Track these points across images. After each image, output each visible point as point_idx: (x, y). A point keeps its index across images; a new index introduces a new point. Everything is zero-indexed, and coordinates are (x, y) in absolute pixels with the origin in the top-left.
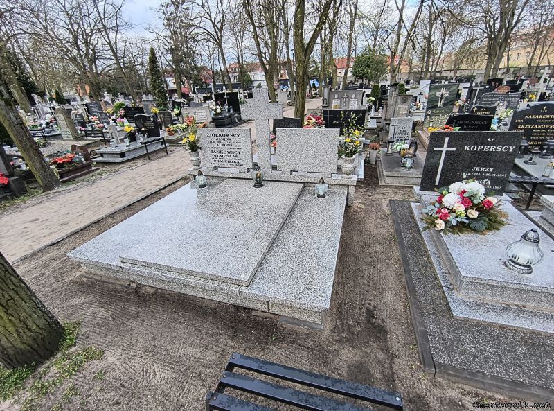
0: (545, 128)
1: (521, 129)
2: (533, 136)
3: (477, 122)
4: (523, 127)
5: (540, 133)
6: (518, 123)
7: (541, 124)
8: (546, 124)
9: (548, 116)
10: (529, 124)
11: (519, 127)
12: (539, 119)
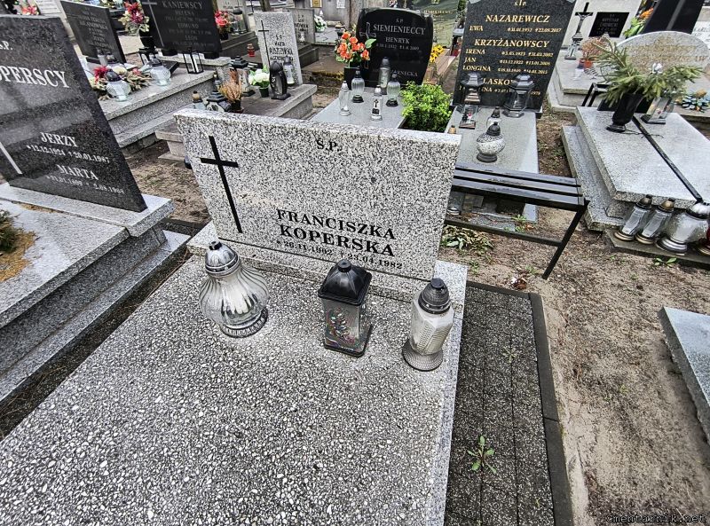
0: (523, 49)
1: (481, 48)
2: (503, 66)
3: (406, 30)
4: (483, 43)
5: (515, 58)
6: (475, 35)
7: (514, 36)
8: (524, 37)
9: (528, 18)
10: (493, 38)
11: (477, 43)
12: (511, 24)
